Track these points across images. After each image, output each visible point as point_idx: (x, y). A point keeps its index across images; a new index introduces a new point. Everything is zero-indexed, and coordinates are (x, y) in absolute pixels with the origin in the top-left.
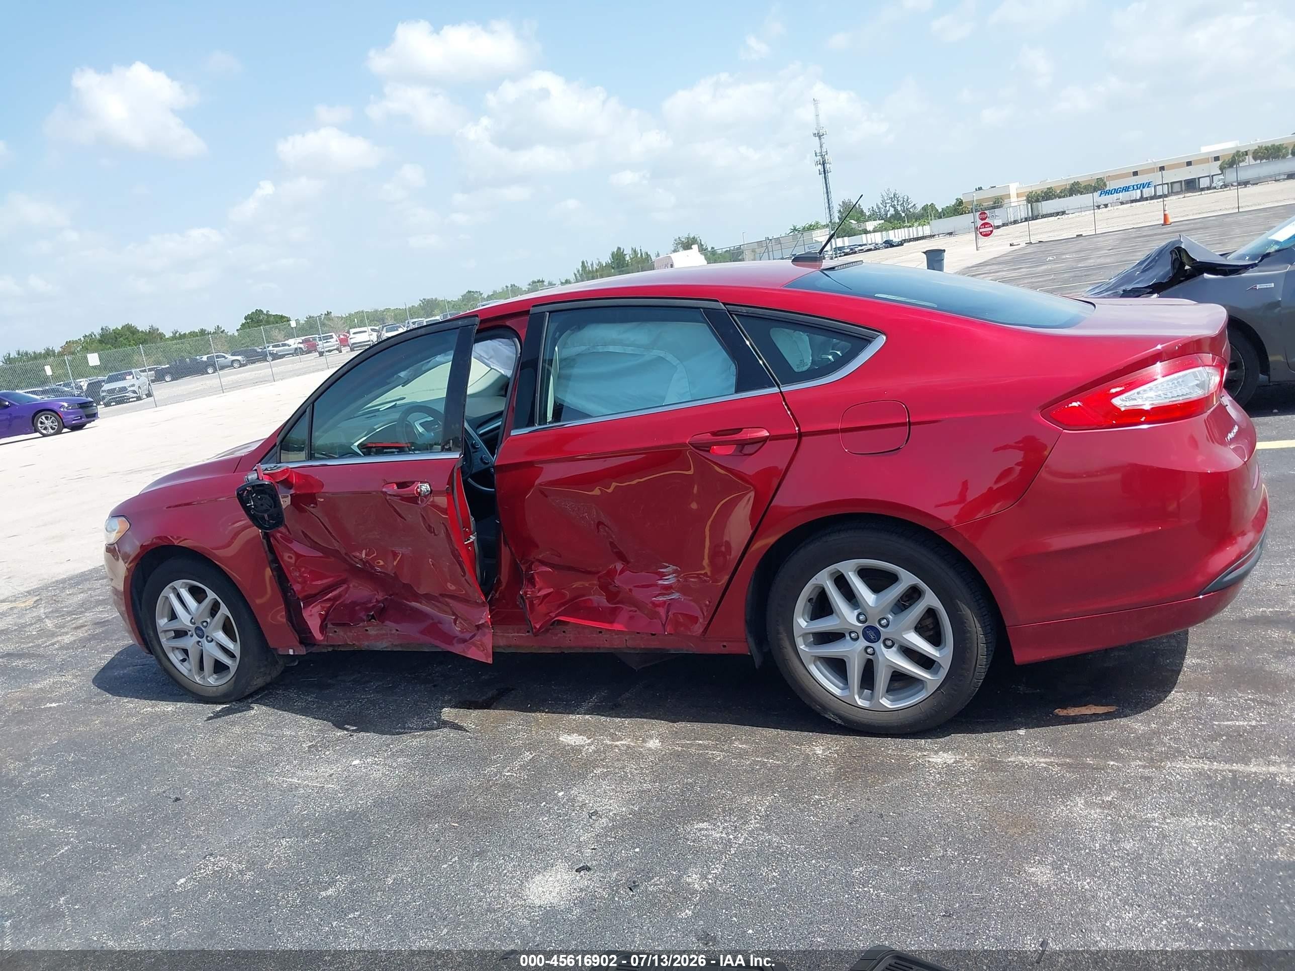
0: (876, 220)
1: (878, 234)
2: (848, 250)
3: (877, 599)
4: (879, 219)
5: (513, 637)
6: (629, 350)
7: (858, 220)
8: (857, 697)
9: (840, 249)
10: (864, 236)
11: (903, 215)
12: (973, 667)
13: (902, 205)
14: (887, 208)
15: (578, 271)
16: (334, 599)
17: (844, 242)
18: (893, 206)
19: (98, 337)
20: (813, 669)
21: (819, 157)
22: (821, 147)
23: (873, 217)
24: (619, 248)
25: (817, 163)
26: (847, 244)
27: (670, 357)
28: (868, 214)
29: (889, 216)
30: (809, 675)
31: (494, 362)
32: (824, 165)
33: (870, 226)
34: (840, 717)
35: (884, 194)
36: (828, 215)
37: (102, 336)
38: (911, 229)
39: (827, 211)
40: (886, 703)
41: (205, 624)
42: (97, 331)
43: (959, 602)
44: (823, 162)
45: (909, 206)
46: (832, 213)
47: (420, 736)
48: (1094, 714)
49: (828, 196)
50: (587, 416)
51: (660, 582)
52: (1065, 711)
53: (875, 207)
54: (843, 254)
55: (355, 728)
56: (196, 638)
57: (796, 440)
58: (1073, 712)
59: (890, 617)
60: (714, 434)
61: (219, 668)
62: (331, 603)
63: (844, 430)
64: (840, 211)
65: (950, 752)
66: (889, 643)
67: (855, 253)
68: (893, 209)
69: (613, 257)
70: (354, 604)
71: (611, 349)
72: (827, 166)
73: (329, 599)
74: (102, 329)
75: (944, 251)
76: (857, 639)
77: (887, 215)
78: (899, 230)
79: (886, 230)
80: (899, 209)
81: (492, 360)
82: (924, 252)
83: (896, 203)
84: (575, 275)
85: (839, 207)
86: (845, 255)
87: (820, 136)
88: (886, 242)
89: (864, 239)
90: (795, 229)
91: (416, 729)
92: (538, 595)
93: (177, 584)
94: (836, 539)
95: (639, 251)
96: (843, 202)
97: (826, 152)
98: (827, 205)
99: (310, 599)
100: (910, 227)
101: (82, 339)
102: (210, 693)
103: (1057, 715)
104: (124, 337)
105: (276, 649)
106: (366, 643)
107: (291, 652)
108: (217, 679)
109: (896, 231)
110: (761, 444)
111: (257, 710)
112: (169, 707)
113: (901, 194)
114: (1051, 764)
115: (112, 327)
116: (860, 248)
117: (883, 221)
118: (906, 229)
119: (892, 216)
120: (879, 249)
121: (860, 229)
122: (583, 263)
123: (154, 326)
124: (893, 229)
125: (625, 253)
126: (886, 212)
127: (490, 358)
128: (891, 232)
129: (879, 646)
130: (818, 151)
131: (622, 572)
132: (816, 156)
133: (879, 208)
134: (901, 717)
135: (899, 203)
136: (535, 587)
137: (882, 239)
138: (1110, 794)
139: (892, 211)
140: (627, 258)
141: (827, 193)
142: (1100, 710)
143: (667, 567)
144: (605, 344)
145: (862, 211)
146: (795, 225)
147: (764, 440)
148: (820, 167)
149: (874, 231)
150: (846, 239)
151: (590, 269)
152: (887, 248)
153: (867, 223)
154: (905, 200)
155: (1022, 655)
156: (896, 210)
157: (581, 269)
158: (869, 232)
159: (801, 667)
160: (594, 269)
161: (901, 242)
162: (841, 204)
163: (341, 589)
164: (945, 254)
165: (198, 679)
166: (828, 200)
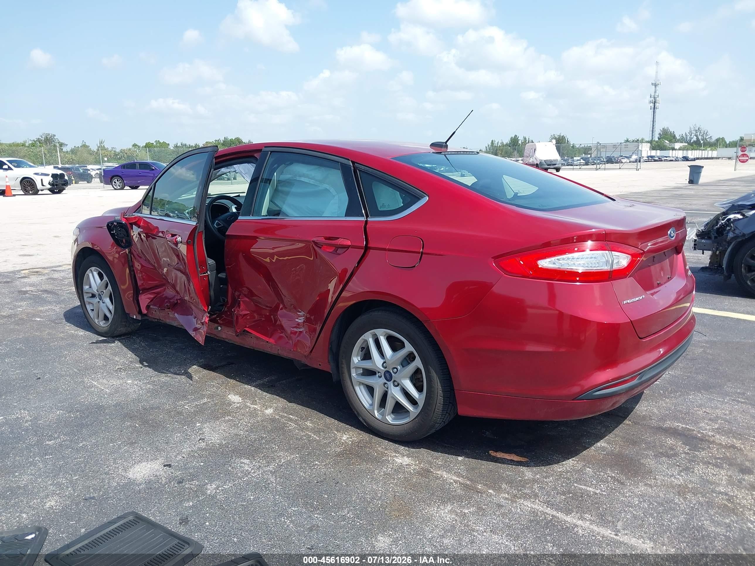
0: (683, 143)
1: (681, 152)
2: (657, 159)
3: (393, 355)
4: (685, 142)
5: (229, 334)
6: (312, 182)
7: (670, 141)
8: (376, 412)
9: (652, 157)
10: (671, 151)
11: (702, 142)
12: (433, 410)
13: (702, 136)
14: (692, 136)
15: (489, 146)
16: (158, 293)
17: (656, 153)
18: (696, 136)
19: (222, 142)
20: (357, 389)
21: (653, 99)
22: (655, 92)
23: (681, 140)
24: (516, 136)
25: (650, 102)
26: (658, 155)
27: (332, 190)
28: (678, 138)
29: (692, 141)
30: (354, 392)
31: (247, 176)
32: (655, 104)
33: (677, 146)
34: (365, 422)
35: (692, 127)
36: (651, 135)
37: (224, 141)
38: (704, 151)
39: (651, 132)
40: (389, 419)
41: (102, 293)
42: (222, 139)
43: (430, 368)
44: (655, 102)
45: (707, 137)
46: (654, 134)
47: (170, 376)
48: (511, 460)
49: (653, 123)
50: (288, 216)
51: (297, 320)
52: (495, 453)
53: (684, 135)
54: (653, 160)
55: (147, 364)
56: (98, 300)
57: (363, 251)
58: (500, 455)
59: (399, 367)
60: (326, 238)
61: (106, 318)
62: (156, 295)
63: (389, 250)
64: (660, 134)
65: (410, 458)
66: (396, 384)
67: (662, 161)
68: (696, 137)
69: (511, 141)
70: (166, 298)
71: (303, 179)
72: (657, 105)
73: (154, 293)
74: (225, 138)
75: (703, 167)
76: (380, 377)
77: (691, 140)
78: (696, 151)
79: (687, 150)
80: (700, 138)
81: (246, 175)
82: (689, 166)
83: (698, 134)
84: (486, 147)
85: (660, 131)
86: (654, 161)
87: (656, 85)
88: (683, 157)
89: (671, 153)
90: (627, 141)
91: (172, 372)
92: (241, 313)
93: (93, 268)
94: (376, 315)
95: (528, 139)
96: (663, 128)
97: (658, 96)
98: (651, 129)
99: (146, 290)
100: (704, 150)
101: (214, 142)
102: (100, 330)
103: (490, 455)
104: (235, 144)
105: (129, 314)
106: (168, 321)
107: (135, 317)
108: (104, 324)
109: (693, 151)
110: (346, 249)
111: (117, 344)
112: (81, 332)
113: (704, 128)
114: (456, 482)
115: (230, 138)
116: (665, 158)
117: (687, 144)
118: (700, 151)
119: (694, 142)
120: (678, 161)
121: (670, 147)
122: (492, 141)
123: (251, 140)
124: (692, 150)
125: (519, 139)
126: (691, 138)
127: (246, 174)
128: (690, 152)
129: (390, 384)
130: (653, 94)
131: (281, 309)
132: (651, 97)
133: (686, 136)
134: (394, 430)
135: (701, 134)
136: (240, 308)
137: (683, 155)
138: (470, 509)
139: (695, 139)
140: (520, 142)
141: (653, 121)
142: (516, 458)
143: (300, 312)
144: (300, 176)
145: (675, 136)
146: (628, 138)
147: (347, 247)
148: (652, 105)
149: (680, 149)
150: (658, 151)
151: (496, 145)
152: (684, 161)
153: (676, 144)
154: (705, 133)
155: (464, 410)
156: (698, 138)
157: (490, 145)
158: (676, 150)
159: (351, 387)
160: (499, 146)
161: (694, 159)
162: (662, 129)
163: (162, 288)
164: (703, 169)
165: (96, 321)
166: (653, 126)
